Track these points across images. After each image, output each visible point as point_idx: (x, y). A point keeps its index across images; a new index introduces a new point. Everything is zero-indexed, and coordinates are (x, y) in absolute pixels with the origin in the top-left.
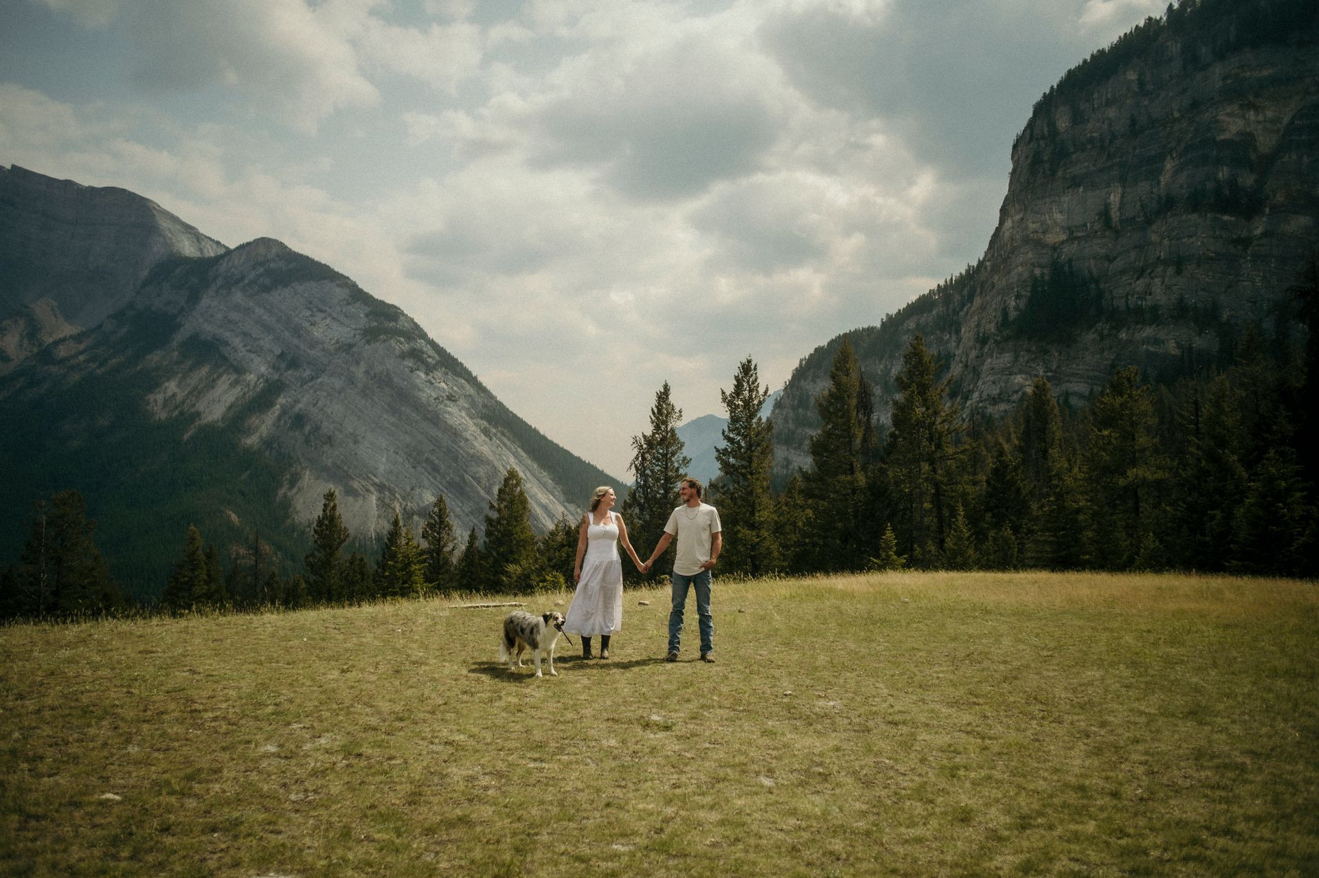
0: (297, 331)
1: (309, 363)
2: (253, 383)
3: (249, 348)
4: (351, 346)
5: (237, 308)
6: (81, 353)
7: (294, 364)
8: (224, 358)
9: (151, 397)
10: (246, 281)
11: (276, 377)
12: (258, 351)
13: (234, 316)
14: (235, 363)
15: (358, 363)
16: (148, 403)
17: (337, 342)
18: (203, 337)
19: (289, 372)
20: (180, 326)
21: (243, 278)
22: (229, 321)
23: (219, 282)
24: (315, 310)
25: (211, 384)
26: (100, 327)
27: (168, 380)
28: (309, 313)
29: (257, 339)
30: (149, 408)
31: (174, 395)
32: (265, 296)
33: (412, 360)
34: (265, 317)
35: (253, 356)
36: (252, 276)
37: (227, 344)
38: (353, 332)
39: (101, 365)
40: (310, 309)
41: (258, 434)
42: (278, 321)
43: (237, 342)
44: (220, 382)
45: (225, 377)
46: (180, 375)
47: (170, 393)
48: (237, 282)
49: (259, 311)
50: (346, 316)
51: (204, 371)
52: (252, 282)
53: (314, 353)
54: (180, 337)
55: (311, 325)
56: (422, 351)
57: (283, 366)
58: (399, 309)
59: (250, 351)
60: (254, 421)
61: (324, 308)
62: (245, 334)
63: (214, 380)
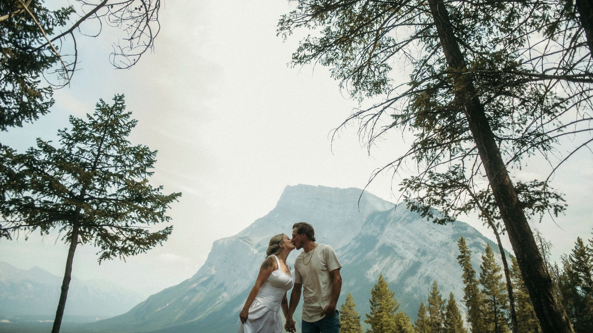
0: (424, 239)
1: (430, 252)
2: (408, 263)
3: (405, 248)
4: (447, 243)
5: (399, 231)
6: (344, 255)
7: (424, 254)
8: (396, 253)
9: (368, 272)
10: (402, 219)
11: (417, 260)
12: (408, 249)
13: (398, 234)
14: (400, 255)
15: (451, 251)
16: (368, 275)
17: (441, 242)
18: (387, 245)
19: (422, 257)
20: (378, 241)
21: (400, 218)
22: (397, 237)
23: (392, 221)
24: (431, 228)
25: (391, 265)
26: (350, 243)
27: (375, 264)
28: (428, 230)
29: (408, 244)
30: (368, 277)
31: (377, 271)
32: (410, 224)
33: (475, 248)
34: (411, 234)
35: (407, 251)
36: (404, 216)
37: (396, 247)
38: (447, 237)
39: (350, 260)
40: (428, 228)
41: (411, 286)
42: (416, 235)
43: (400, 246)
44: (394, 264)
45: (396, 261)
46: (379, 262)
47: (375, 270)
48: (399, 220)
49: (408, 231)
50: (444, 230)
51: (388, 259)
52: (404, 219)
53: (432, 248)
54: (378, 246)
55: (430, 235)
56: (479, 243)
57: (419, 254)
58: (466, 224)
59: (405, 249)
60: (409, 280)
61: (434, 227)
62: (403, 242)
63: (392, 263)
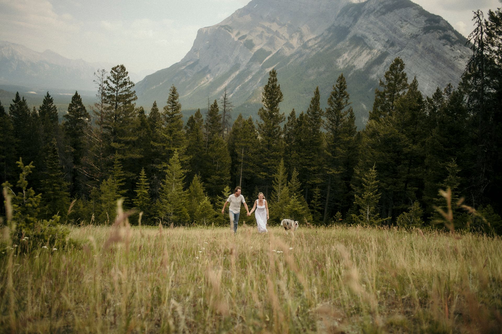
0: (395, 31)
1: (398, 44)
2: (376, 53)
3: (375, 39)
4: (417, 35)
5: (371, 23)
6: (316, 44)
7: (392, 45)
8: (365, 44)
9: (338, 60)
10: (376, 11)
11: (385, 50)
12: (378, 40)
13: (371, 26)
14: (369, 45)
15: (419, 43)
16: (337, 62)
17: (411, 34)
18: (358, 36)
19: (391, 48)
20: (349, 32)
21: (374, 10)
22: (368, 28)
23: (365, 13)
24: (403, 21)
25: (360, 54)
26: (323, 34)
27: (344, 53)
28: (400, 22)
29: (378, 35)
30: (337, 64)
31: (346, 59)
32: (383, 16)
33: (444, 40)
34: (382, 26)
35: (376, 42)
36: (378, 8)
37: (367, 38)
38: (419, 29)
39: (322, 48)
40: (401, 21)
41: (376, 74)
42: (387, 27)
43: (371, 37)
44: (363, 53)
45: (365, 51)
46: (349, 51)
47: (345, 58)
48: (372, 12)
49: (380, 23)
50: (416, 22)
51: (357, 49)
52: (378, 11)
53: (401, 39)
54: (349, 36)
55: (401, 27)
56: (449, 36)
57: (388, 46)
58: (441, 17)
59: (375, 40)
60: (375, 68)
61: (407, 20)
62: (374, 33)
63: (361, 53)
